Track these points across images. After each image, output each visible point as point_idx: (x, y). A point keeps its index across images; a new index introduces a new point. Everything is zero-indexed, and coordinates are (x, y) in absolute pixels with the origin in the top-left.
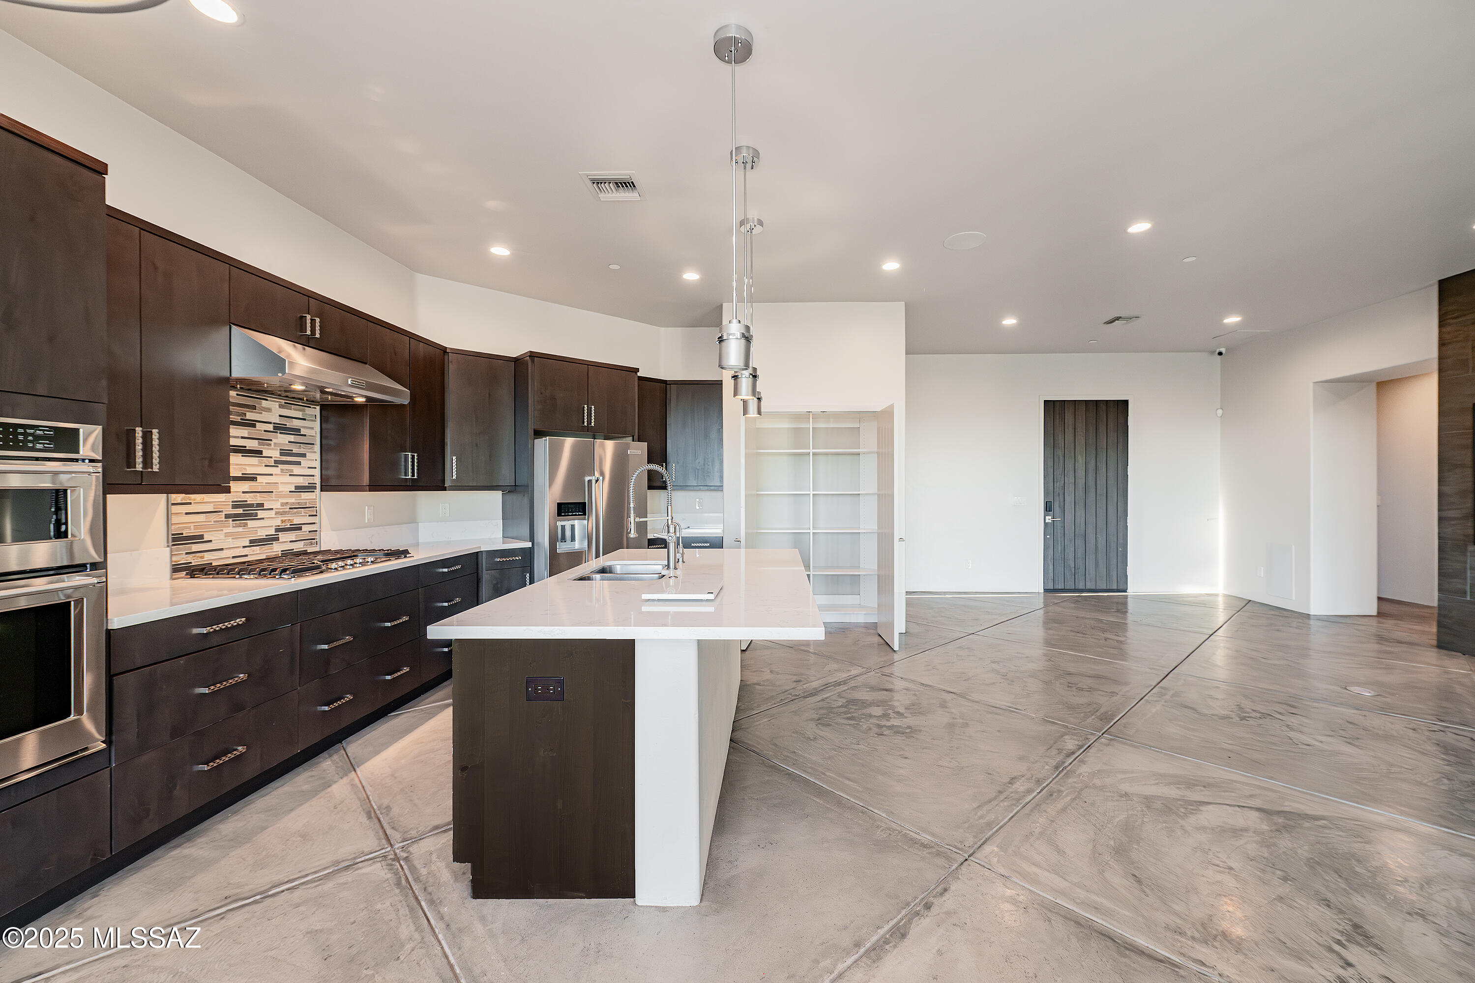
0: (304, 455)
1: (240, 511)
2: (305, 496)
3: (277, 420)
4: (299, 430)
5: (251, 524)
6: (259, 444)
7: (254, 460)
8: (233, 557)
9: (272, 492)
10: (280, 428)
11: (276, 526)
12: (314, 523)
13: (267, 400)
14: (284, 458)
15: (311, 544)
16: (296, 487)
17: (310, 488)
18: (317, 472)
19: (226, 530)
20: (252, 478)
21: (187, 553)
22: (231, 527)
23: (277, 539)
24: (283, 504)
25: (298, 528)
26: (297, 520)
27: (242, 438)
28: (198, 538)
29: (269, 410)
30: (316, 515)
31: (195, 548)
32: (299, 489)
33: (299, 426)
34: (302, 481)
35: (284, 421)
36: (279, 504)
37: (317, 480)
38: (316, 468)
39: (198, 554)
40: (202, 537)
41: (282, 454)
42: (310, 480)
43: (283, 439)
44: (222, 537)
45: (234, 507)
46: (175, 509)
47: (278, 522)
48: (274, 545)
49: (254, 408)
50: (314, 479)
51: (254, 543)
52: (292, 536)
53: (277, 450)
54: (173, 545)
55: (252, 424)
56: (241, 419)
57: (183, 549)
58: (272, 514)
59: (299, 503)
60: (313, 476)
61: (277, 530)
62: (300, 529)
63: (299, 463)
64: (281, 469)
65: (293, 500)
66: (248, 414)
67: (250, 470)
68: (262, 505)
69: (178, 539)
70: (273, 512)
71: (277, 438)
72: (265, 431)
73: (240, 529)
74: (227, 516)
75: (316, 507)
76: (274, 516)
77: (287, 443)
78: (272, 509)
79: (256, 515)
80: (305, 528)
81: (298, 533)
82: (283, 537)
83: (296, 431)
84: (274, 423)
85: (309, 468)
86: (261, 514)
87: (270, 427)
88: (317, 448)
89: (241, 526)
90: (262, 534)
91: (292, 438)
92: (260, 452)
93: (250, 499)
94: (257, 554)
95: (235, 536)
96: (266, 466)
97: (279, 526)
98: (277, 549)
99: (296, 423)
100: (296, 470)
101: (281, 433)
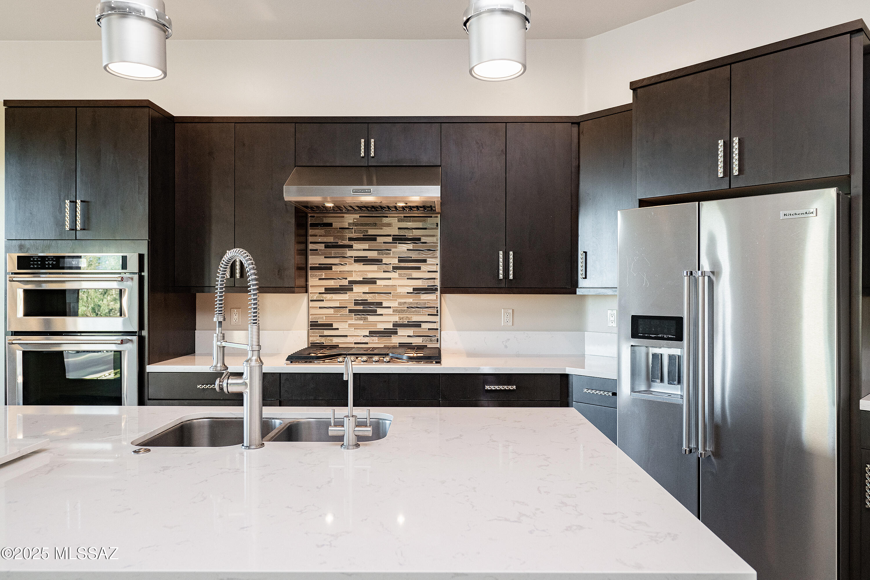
0: (425, 261)
1: (361, 308)
2: (425, 297)
3: (396, 232)
4: (419, 239)
5: (371, 318)
6: (379, 254)
7: (374, 267)
8: (355, 343)
9: (390, 293)
10: (398, 239)
11: (393, 322)
12: (435, 322)
13: (387, 217)
14: (403, 265)
15: (431, 341)
16: (414, 289)
17: (431, 290)
18: (438, 275)
19: (350, 322)
20: (372, 281)
21: (320, 336)
22: (353, 320)
23: (396, 333)
24: (400, 304)
25: (417, 325)
26: (415, 318)
27: (364, 250)
28: (329, 326)
29: (389, 225)
30: (437, 315)
31: (326, 333)
32: (417, 290)
33: (420, 236)
34: (419, 284)
35: (402, 232)
36: (397, 303)
37: (438, 283)
38: (436, 272)
39: (328, 338)
40: (331, 325)
41: (400, 261)
42: (431, 283)
43: (403, 248)
44: (347, 327)
45: (356, 304)
46: (312, 304)
47: (396, 319)
48: (392, 337)
49: (375, 224)
50: (434, 282)
51: (372, 333)
52: (410, 331)
53: (396, 258)
54: (311, 329)
55: (373, 238)
56: (363, 236)
57: (318, 332)
58: (390, 311)
59: (418, 303)
60: (434, 279)
61: (394, 325)
62: (420, 326)
63: (419, 268)
64: (399, 274)
65: (411, 300)
66: (369, 230)
67: (370, 276)
68: (381, 303)
69: (314, 325)
70: (391, 310)
71: (396, 247)
72: (384, 243)
73: (361, 322)
74: (351, 311)
75: (437, 308)
76: (392, 313)
77: (406, 251)
78: (390, 307)
79: (376, 311)
80: (424, 326)
81: (417, 329)
82: (401, 332)
83: (416, 240)
84: (393, 236)
85: (428, 272)
86: (379, 311)
87: (390, 239)
88: (438, 253)
89: (362, 320)
90: (381, 327)
91: (411, 246)
92: (381, 261)
93: (370, 298)
94: (376, 342)
95: (357, 327)
96: (384, 272)
97: (397, 322)
98: (395, 340)
99: (416, 233)
100: (415, 274)
101: (399, 243)
